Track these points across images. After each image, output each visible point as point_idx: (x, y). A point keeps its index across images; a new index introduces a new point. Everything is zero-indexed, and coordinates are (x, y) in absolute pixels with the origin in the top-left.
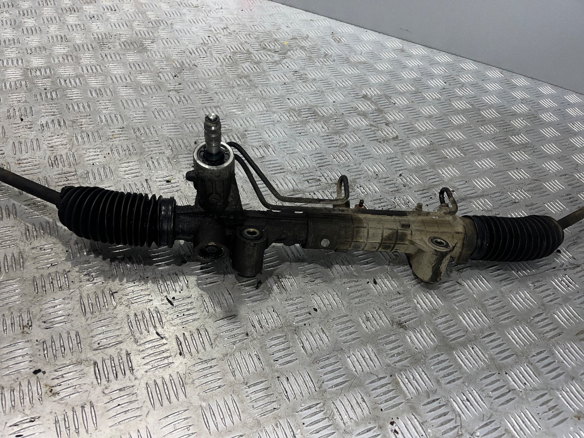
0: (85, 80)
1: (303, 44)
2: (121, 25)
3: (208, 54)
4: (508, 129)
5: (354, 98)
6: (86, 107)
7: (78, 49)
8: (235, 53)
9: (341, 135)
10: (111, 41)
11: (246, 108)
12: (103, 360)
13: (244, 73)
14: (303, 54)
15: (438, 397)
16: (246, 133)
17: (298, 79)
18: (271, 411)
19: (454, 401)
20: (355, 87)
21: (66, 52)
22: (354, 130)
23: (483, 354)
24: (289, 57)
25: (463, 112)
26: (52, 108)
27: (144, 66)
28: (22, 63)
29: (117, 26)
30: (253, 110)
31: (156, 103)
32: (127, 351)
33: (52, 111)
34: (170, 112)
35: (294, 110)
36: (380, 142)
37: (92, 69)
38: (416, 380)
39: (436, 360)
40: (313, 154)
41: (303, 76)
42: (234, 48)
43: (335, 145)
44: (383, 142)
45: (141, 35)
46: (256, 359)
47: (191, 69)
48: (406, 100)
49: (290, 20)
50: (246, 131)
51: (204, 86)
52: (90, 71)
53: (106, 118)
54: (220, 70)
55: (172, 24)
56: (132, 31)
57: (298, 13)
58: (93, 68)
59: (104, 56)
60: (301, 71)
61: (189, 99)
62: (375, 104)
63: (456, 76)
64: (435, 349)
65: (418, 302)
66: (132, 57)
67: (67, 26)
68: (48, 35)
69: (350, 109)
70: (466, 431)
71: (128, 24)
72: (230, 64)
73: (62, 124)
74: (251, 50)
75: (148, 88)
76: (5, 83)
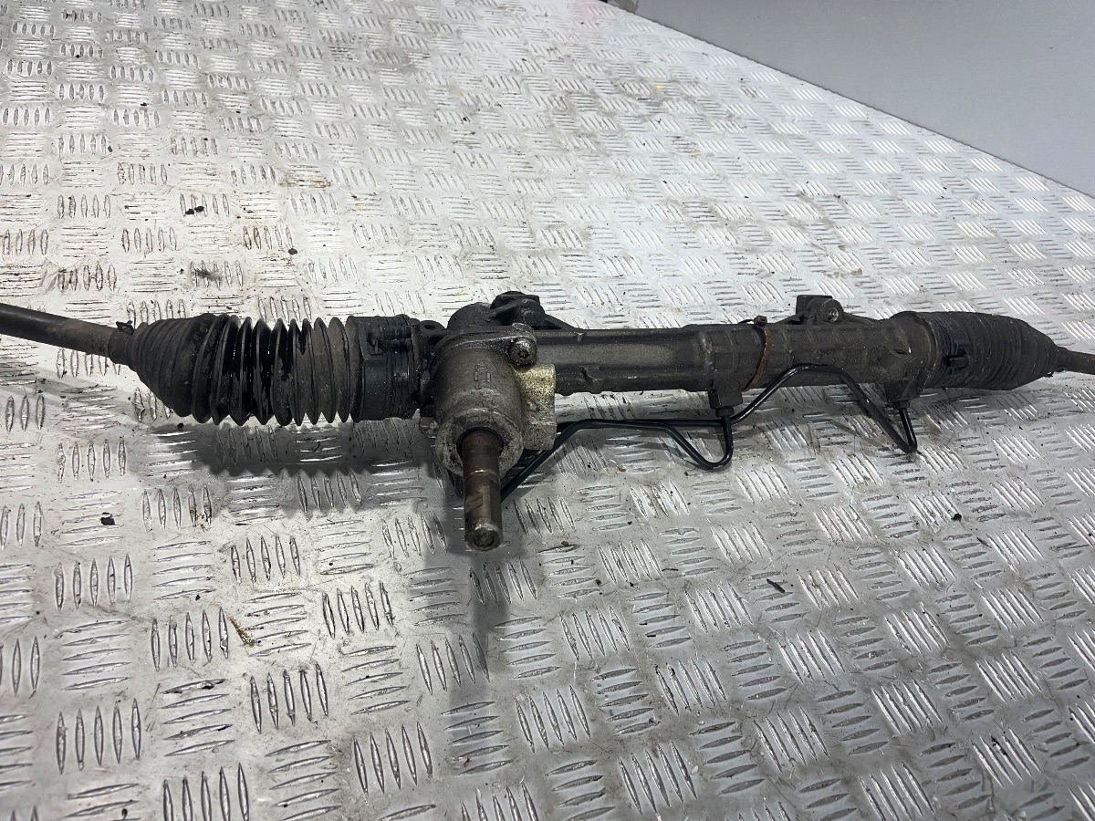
0: (307, 106)
1: (691, 91)
2: (370, 21)
3: (523, 90)
4: (1059, 282)
5: (781, 194)
6: (311, 152)
7: (295, 53)
8: (570, 93)
9: (760, 255)
10: (352, 46)
11: (589, 189)
12: (340, 595)
13: (585, 129)
14: (689, 109)
15: (951, 742)
16: (591, 232)
17: (682, 150)
18: (645, 726)
19: (979, 751)
20: (783, 177)
21: (273, 54)
22: (783, 249)
23: (1029, 673)
24: (665, 111)
25: (979, 242)
26: (250, 145)
27: (409, 95)
28: (196, 61)
29: (364, 23)
30: (603, 194)
31: (430, 160)
32: (382, 584)
33: (251, 150)
34: (457, 178)
35: (676, 202)
36: (829, 276)
37: (319, 89)
38: (908, 706)
39: (944, 675)
40: (709, 283)
41: (690, 146)
42: (569, 85)
43: (749, 271)
44: (834, 277)
45: (405, 43)
46: (614, 628)
47: (492, 110)
48: (875, 210)
49: (666, 48)
50: (590, 227)
51: (515, 142)
52: (316, 92)
53: (344, 175)
54: (544, 119)
55: (458, 32)
56: (390, 34)
57: (681, 40)
58: (322, 88)
59: (340, 71)
60: (686, 138)
61: (489, 161)
62: (820, 209)
63: (965, 178)
64: (942, 655)
65: (907, 565)
66: (388, 79)
67: (275, 11)
68: (242, 22)
69: (775, 213)
70: (1003, 807)
71: (383, 22)
72: (561, 111)
73: (269, 174)
74: (598, 91)
75: (418, 133)
76: (166, 91)
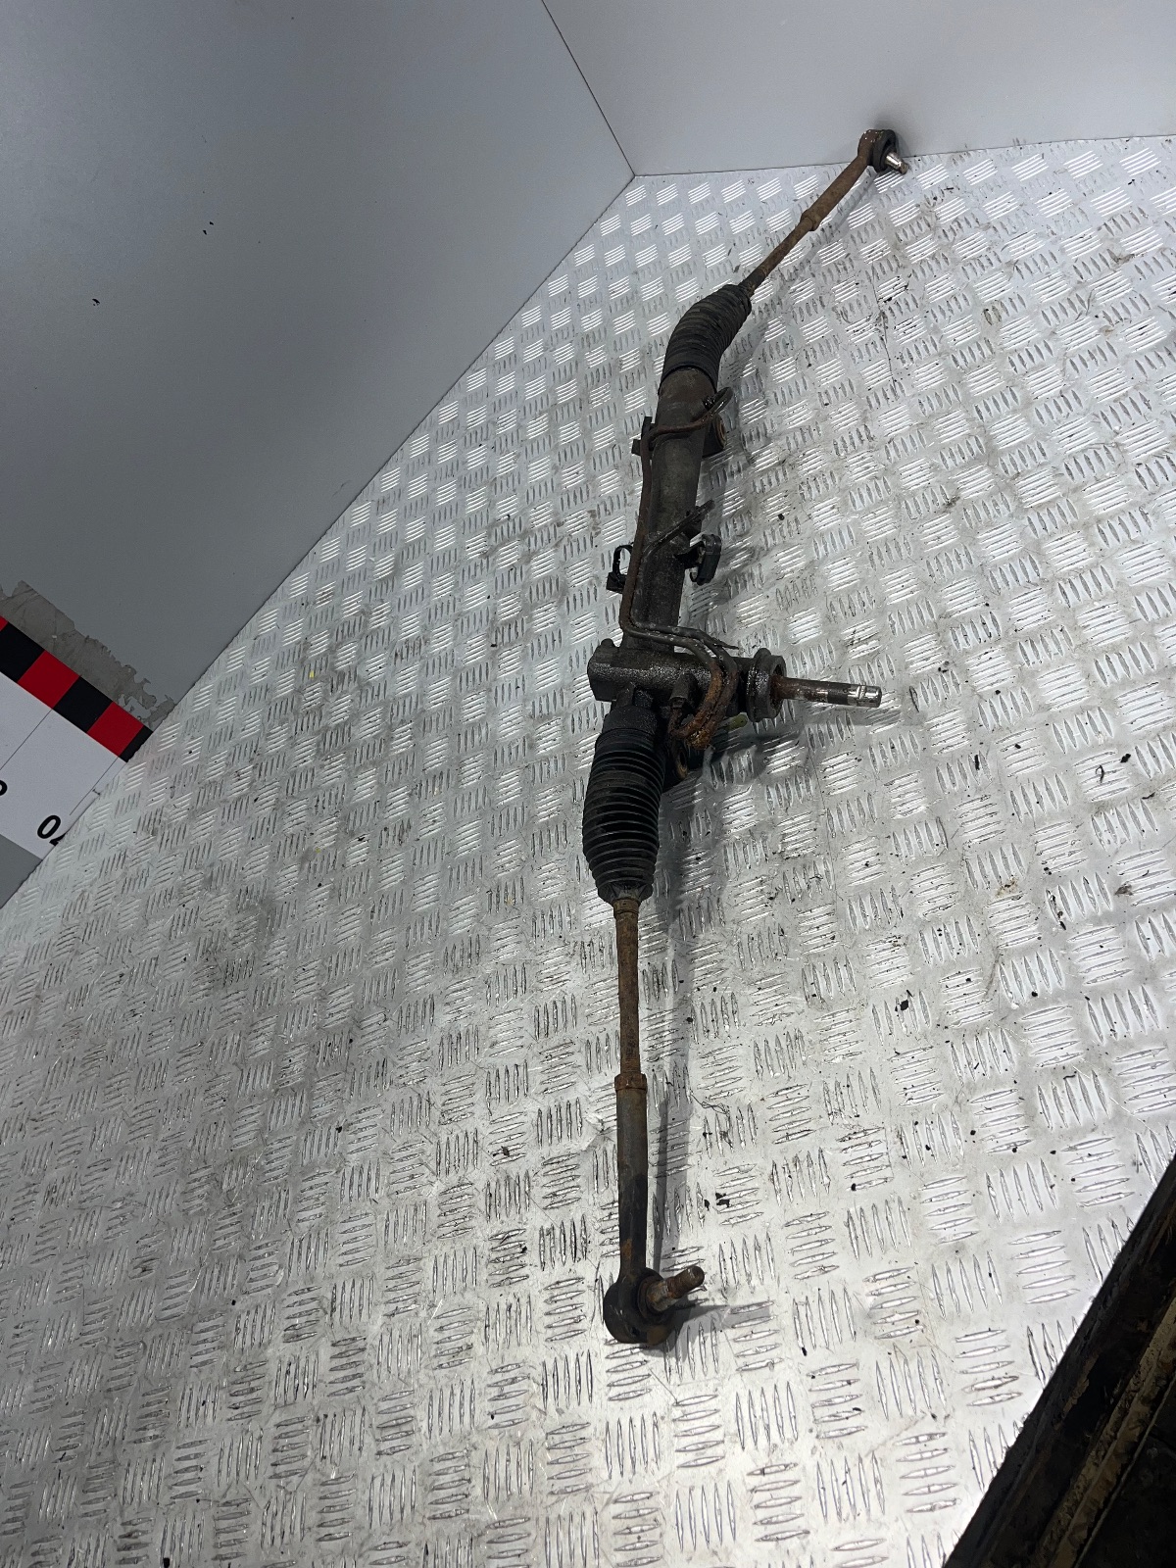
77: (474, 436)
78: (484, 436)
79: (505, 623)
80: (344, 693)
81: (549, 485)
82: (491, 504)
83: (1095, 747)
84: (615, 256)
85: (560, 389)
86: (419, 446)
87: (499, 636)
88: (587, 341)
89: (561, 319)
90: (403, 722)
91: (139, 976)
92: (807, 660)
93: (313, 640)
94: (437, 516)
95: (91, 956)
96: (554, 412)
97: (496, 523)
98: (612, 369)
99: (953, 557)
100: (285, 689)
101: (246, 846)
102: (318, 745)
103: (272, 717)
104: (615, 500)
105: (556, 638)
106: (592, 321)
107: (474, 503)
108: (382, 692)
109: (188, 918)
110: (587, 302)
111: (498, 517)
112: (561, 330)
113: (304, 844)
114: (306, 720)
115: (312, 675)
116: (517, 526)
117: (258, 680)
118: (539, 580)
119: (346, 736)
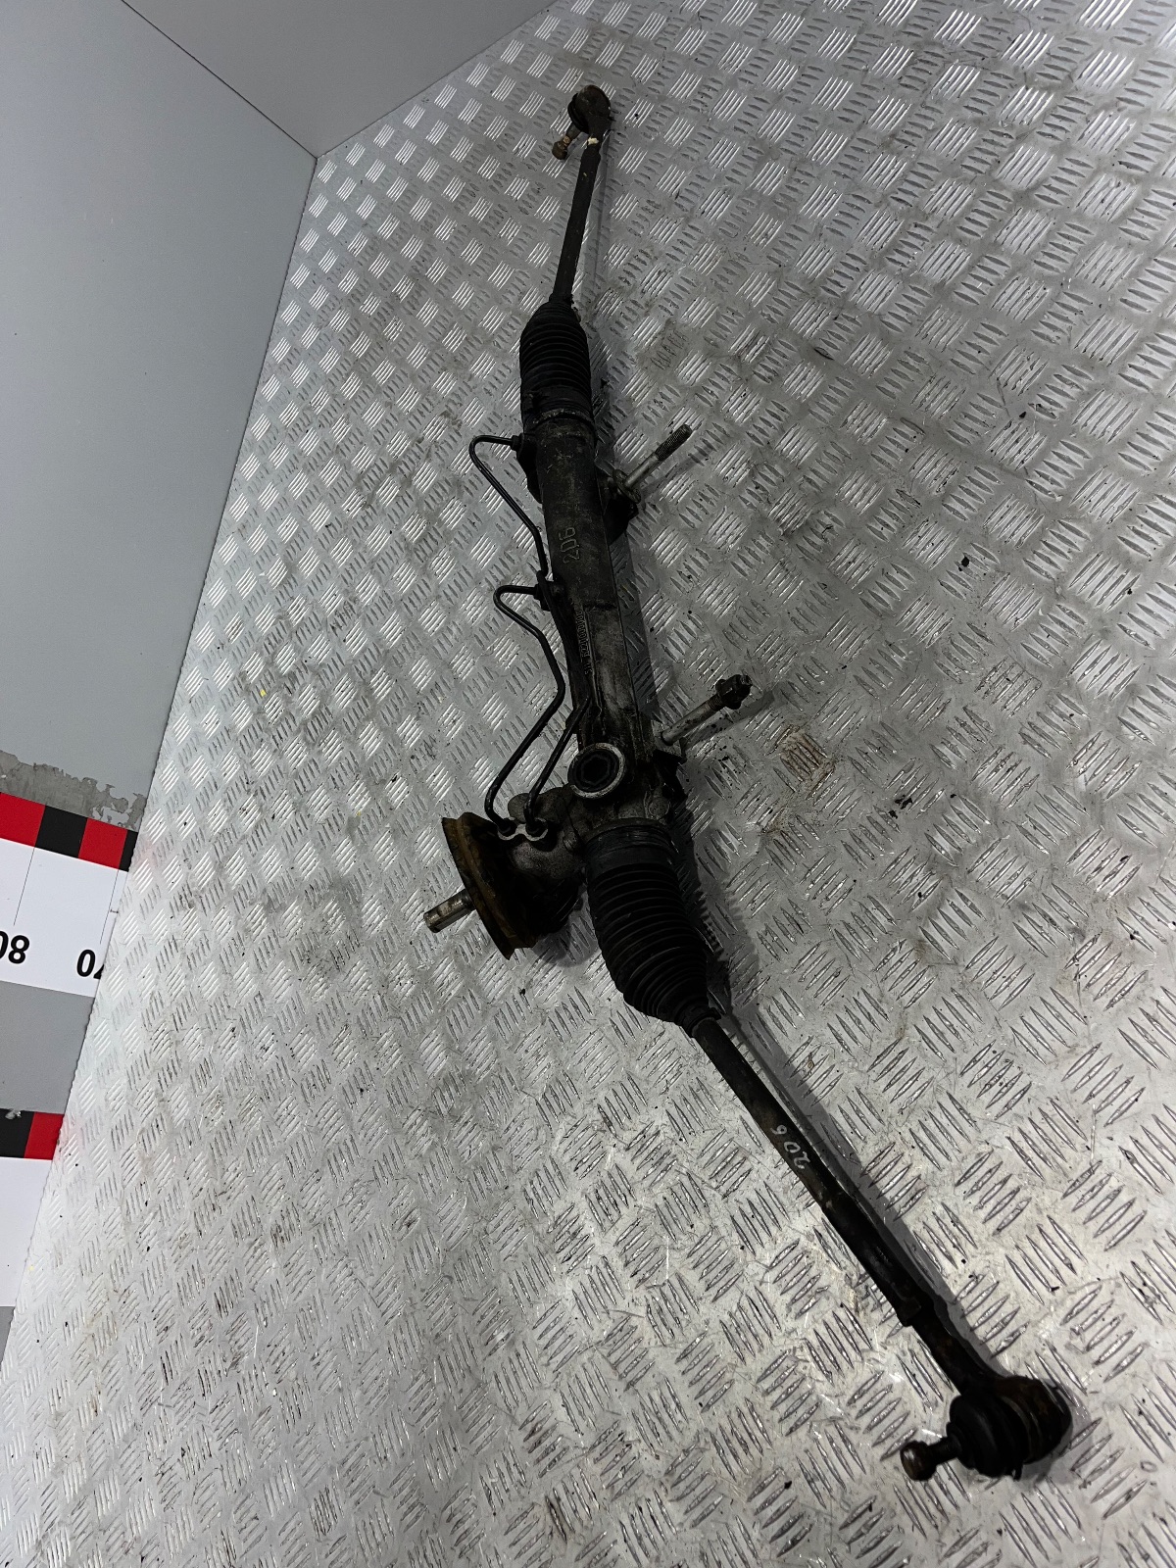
77: (297, 429)
78: (306, 423)
79: (419, 541)
80: (305, 685)
81: (391, 419)
82: (346, 466)
83: (1001, 284)
84: (337, 226)
85: (353, 347)
86: (249, 467)
87: (421, 554)
88: (356, 297)
89: (319, 299)
90: (373, 672)
91: (251, 1018)
92: (712, 388)
93: (246, 667)
94: (302, 506)
95: (193, 1035)
96: (360, 367)
97: (361, 476)
98: (392, 305)
99: (788, 240)
100: (243, 719)
101: (288, 856)
102: (305, 739)
103: (246, 748)
104: (459, 393)
105: (474, 520)
106: (348, 283)
107: (330, 475)
108: (339, 663)
109: (268, 945)
110: (335, 271)
111: (359, 471)
112: (325, 305)
113: (342, 819)
114: (280, 729)
115: (263, 693)
116: (381, 466)
117: (212, 730)
118: (429, 491)
119: (327, 717)
